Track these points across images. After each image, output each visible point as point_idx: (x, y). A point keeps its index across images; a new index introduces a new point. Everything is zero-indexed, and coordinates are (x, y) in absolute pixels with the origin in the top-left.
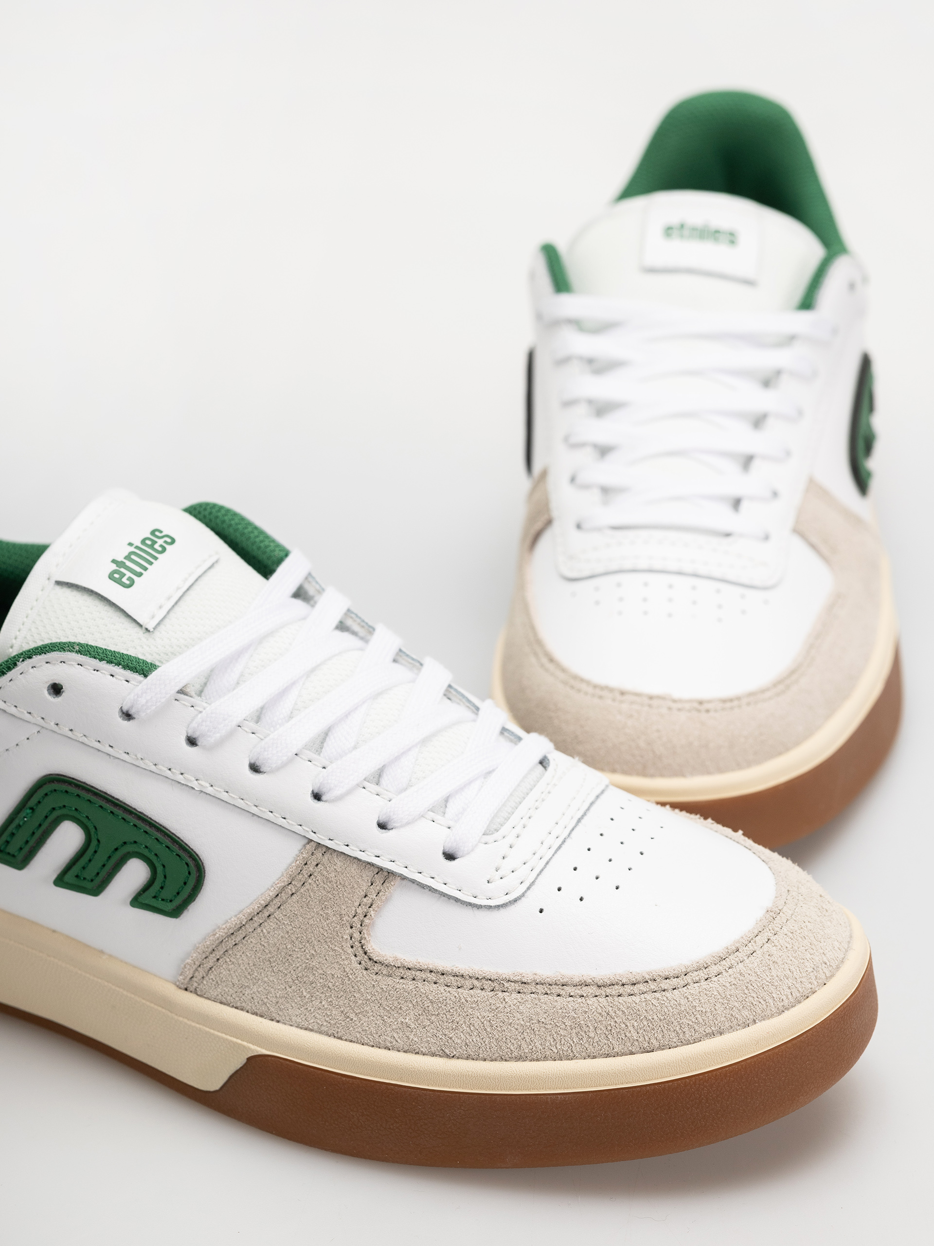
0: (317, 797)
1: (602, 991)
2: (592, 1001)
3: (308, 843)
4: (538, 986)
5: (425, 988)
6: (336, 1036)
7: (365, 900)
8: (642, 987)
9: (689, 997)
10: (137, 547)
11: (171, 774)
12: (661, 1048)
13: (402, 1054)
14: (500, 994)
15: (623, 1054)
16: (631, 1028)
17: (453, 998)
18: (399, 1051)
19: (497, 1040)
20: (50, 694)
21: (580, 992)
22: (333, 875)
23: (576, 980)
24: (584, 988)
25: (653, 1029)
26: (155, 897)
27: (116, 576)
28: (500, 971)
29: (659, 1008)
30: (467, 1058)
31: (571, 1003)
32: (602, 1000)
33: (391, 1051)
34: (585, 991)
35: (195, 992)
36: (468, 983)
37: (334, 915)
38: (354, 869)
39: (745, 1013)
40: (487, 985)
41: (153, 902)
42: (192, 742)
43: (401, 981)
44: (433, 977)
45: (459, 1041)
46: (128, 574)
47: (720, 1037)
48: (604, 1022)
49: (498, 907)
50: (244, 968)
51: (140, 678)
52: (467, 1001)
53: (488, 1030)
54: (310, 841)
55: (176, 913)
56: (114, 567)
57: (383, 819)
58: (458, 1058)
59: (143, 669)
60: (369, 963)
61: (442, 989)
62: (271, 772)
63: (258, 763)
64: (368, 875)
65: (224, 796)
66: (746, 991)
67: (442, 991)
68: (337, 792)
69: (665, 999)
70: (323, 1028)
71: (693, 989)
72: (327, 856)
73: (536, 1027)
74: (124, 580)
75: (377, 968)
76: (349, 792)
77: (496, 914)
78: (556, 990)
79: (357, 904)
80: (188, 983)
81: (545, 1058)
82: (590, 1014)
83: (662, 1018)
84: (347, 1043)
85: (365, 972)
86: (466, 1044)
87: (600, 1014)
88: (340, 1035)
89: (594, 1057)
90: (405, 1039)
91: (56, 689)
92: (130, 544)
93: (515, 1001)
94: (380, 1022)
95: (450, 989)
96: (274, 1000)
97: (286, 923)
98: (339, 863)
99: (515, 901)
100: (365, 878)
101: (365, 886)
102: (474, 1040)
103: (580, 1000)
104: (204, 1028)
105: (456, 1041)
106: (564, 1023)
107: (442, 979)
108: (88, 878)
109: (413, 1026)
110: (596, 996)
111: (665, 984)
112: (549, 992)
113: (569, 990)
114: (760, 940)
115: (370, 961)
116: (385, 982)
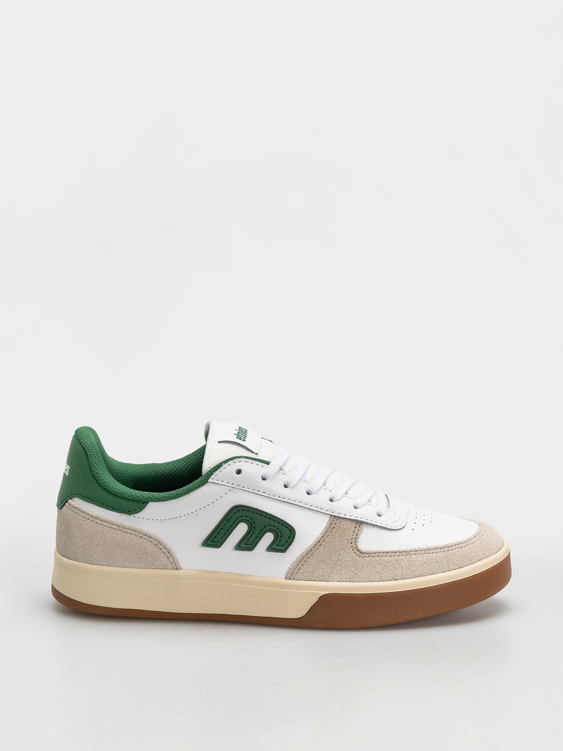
0: (331, 500)
1: (443, 550)
3: (331, 517)
4: (421, 551)
5: (383, 558)
6: (353, 581)
7: (354, 533)
9: (470, 548)
10: (238, 430)
11: (280, 499)
12: (465, 566)
13: (378, 582)
14: (409, 556)
15: (453, 570)
17: (394, 560)
18: (377, 582)
19: (412, 571)
20: (237, 474)
21: (436, 551)
22: (342, 526)
23: (433, 547)
24: (437, 550)
25: (462, 560)
26: (277, 545)
27: (239, 438)
28: (407, 549)
30: (402, 579)
31: (434, 555)
32: (443, 553)
33: (375, 582)
34: (437, 551)
35: (294, 579)
36: (398, 554)
37: (345, 540)
38: (349, 523)
40: (404, 553)
41: (277, 547)
42: (286, 486)
43: (374, 558)
44: (385, 554)
45: (399, 574)
46: (242, 438)
47: (481, 561)
48: (446, 560)
49: (400, 529)
50: (313, 565)
51: (266, 466)
52: (398, 560)
53: (408, 568)
54: (331, 516)
55: (284, 551)
56: (236, 436)
57: (355, 505)
58: (399, 580)
59: (267, 462)
62: (315, 493)
63: (310, 491)
64: (354, 524)
65: (300, 504)
67: (389, 558)
68: (338, 498)
69: (463, 550)
70: (347, 580)
71: (470, 546)
72: (338, 520)
73: (424, 564)
75: (364, 555)
76: (341, 498)
77: (399, 531)
78: (427, 551)
79: (352, 535)
80: (291, 576)
81: (429, 575)
82: (440, 557)
83: (464, 556)
84: (358, 583)
85: (359, 557)
86: (401, 574)
87: (444, 557)
89: (444, 572)
90: (379, 577)
91: (239, 472)
93: (415, 557)
94: (369, 573)
95: (391, 557)
96: (327, 574)
97: (327, 546)
98: (344, 521)
99: (404, 527)
100: (353, 526)
101: (354, 528)
102: (404, 572)
103: (436, 554)
104: (300, 591)
105: (398, 574)
106: (433, 562)
107: (388, 554)
108: (250, 544)
109: (381, 572)
110: (441, 552)
111: (461, 545)
112: (425, 553)
113: (431, 551)
115: (361, 553)
116: (368, 559)
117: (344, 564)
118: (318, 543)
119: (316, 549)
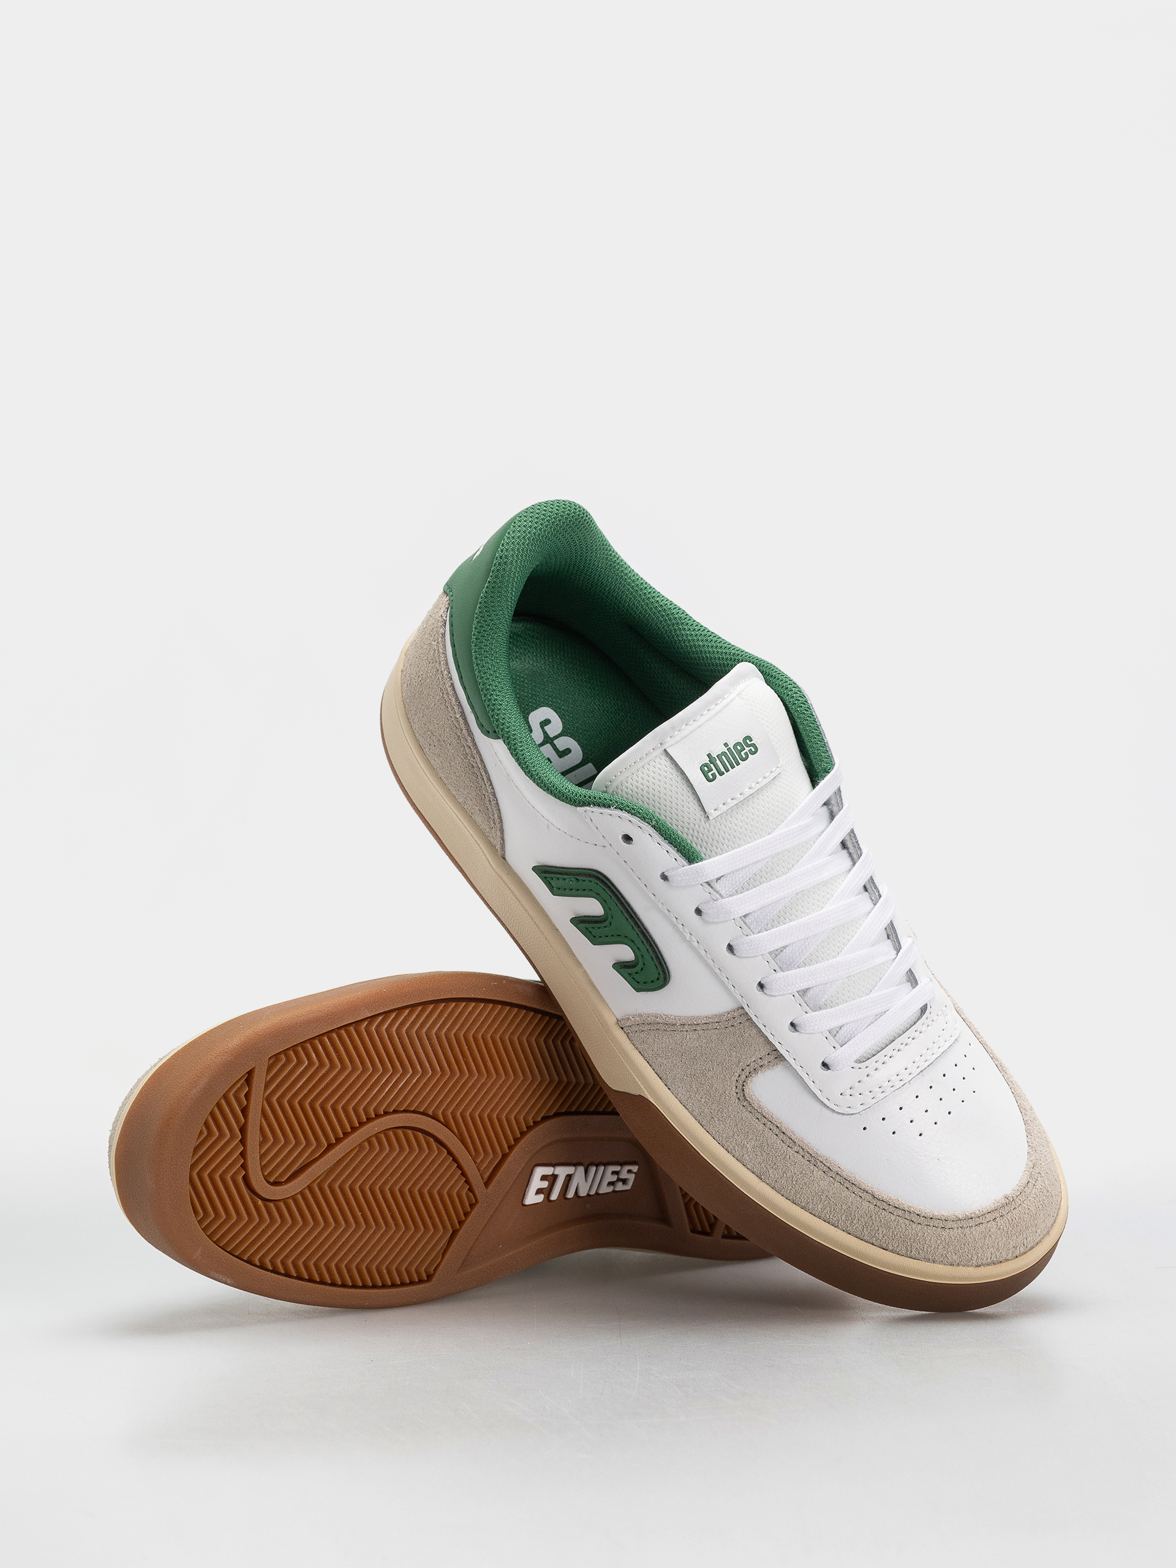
0: (761, 986)
1: (874, 1201)
2: (865, 1204)
3: (741, 1009)
4: (838, 1176)
5: (769, 1134)
7: (760, 1060)
8: (900, 1213)
9: (926, 1232)
10: (729, 749)
11: (675, 921)
12: (892, 1251)
14: (812, 1167)
15: (867, 1242)
16: (880, 1231)
17: (782, 1151)
18: (734, 1157)
20: (622, 838)
21: (861, 1194)
22: (746, 1035)
23: (863, 1186)
24: (865, 1193)
25: (894, 1239)
27: (706, 769)
28: (820, 1153)
29: (904, 1231)
30: (772, 1189)
31: (852, 1197)
32: (872, 1207)
33: (730, 1155)
34: (864, 1195)
35: (627, 1034)
36: (796, 1148)
37: (737, 1057)
38: (762, 1041)
39: (955, 1257)
40: (807, 1156)
41: (630, 975)
42: (698, 912)
43: (757, 1120)
44: (776, 1131)
45: (773, 1176)
46: (715, 771)
48: (866, 1219)
49: (837, 1112)
50: (664, 1046)
51: (685, 863)
52: (790, 1158)
53: (794, 1182)
55: (638, 990)
56: (707, 760)
57: (795, 1022)
58: (767, 1185)
59: (690, 856)
60: (742, 1098)
61: (779, 1141)
62: (741, 956)
63: (733, 948)
64: (767, 1049)
65: (702, 953)
66: (963, 1246)
67: (778, 1143)
68: (774, 994)
69: (910, 1227)
71: (931, 1230)
72: (748, 1023)
73: (823, 1197)
74: (710, 774)
75: (745, 1103)
76: (783, 995)
77: (835, 1115)
78: (847, 1184)
79: (753, 1060)
80: (626, 1027)
81: (820, 1217)
82: (860, 1209)
83: (903, 1237)
85: (737, 1100)
86: (776, 1181)
87: (866, 1213)
88: (703, 1123)
89: (849, 1234)
90: (741, 1153)
91: (627, 839)
92: (726, 745)
93: (819, 1176)
94: (730, 1134)
95: (784, 1145)
96: (673, 1076)
98: (754, 1032)
99: (851, 1114)
100: (765, 1050)
101: (763, 1053)
103: (858, 1199)
106: (842, 1206)
107: (781, 1136)
108: (594, 934)
109: (750, 1149)
110: (869, 1202)
111: (915, 1218)
112: (842, 1183)
114: (989, 1217)
115: (743, 1097)
116: (746, 1114)
117: (708, 1087)
118: (693, 1025)
119: (684, 1030)
